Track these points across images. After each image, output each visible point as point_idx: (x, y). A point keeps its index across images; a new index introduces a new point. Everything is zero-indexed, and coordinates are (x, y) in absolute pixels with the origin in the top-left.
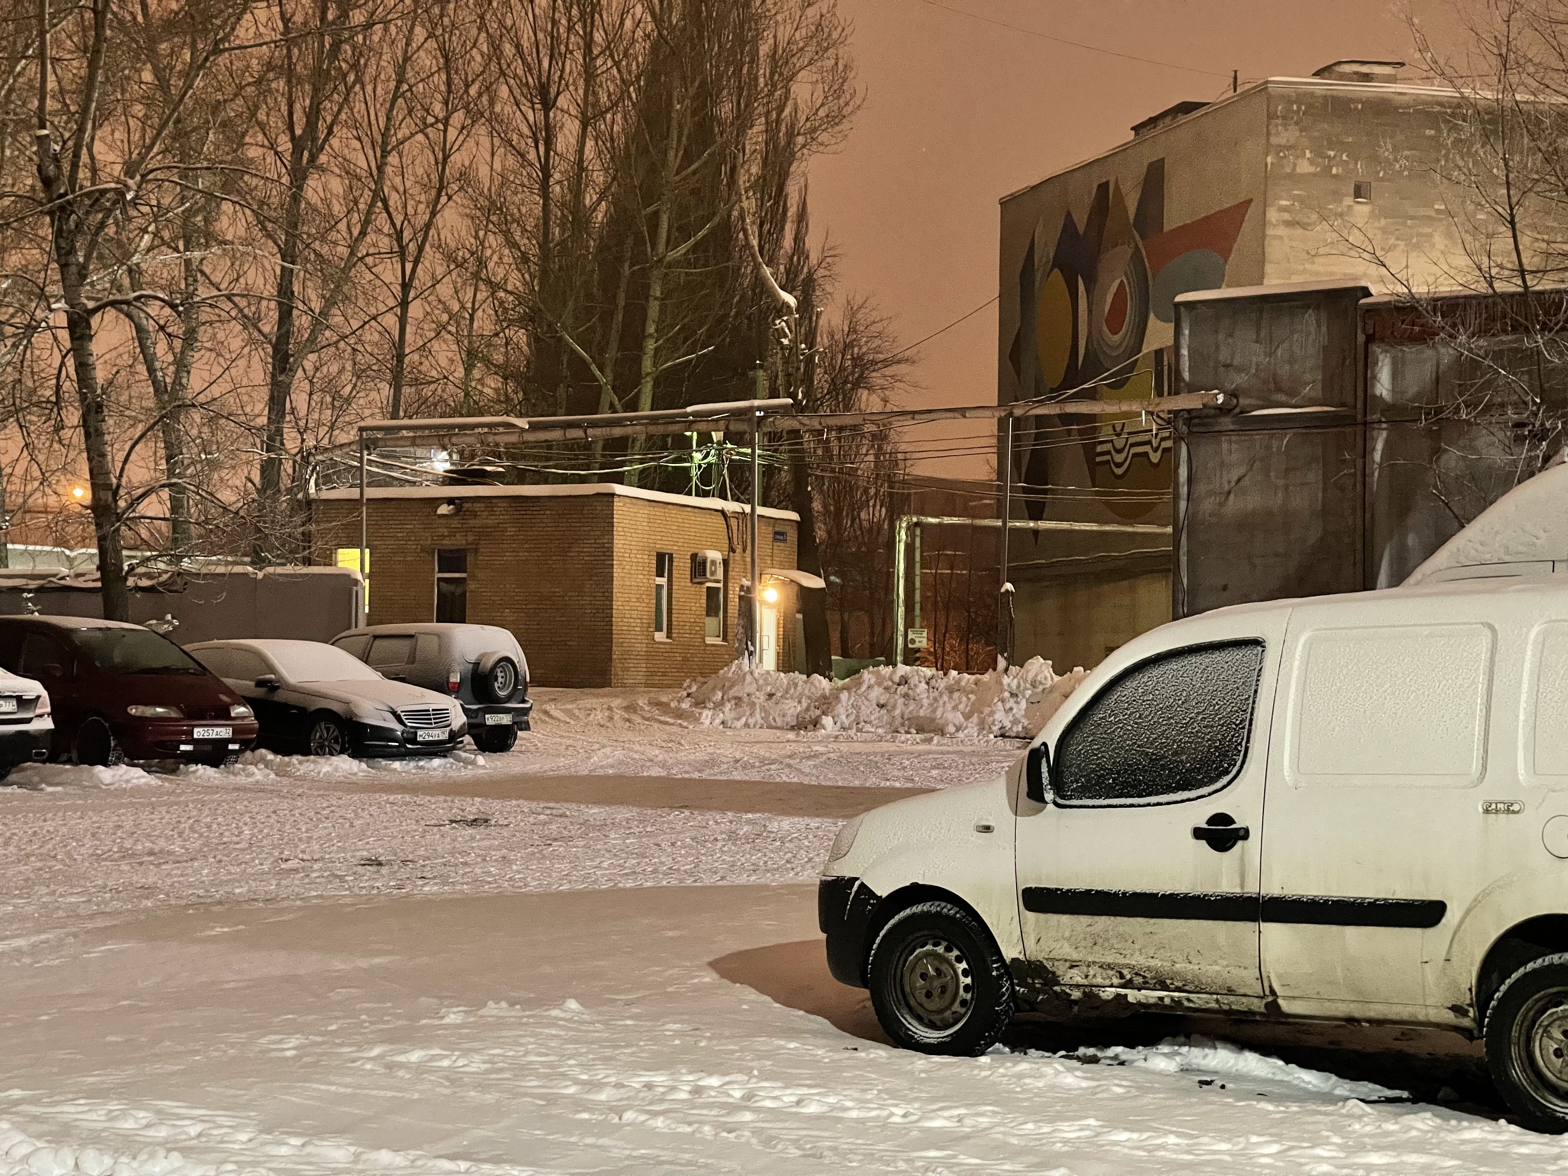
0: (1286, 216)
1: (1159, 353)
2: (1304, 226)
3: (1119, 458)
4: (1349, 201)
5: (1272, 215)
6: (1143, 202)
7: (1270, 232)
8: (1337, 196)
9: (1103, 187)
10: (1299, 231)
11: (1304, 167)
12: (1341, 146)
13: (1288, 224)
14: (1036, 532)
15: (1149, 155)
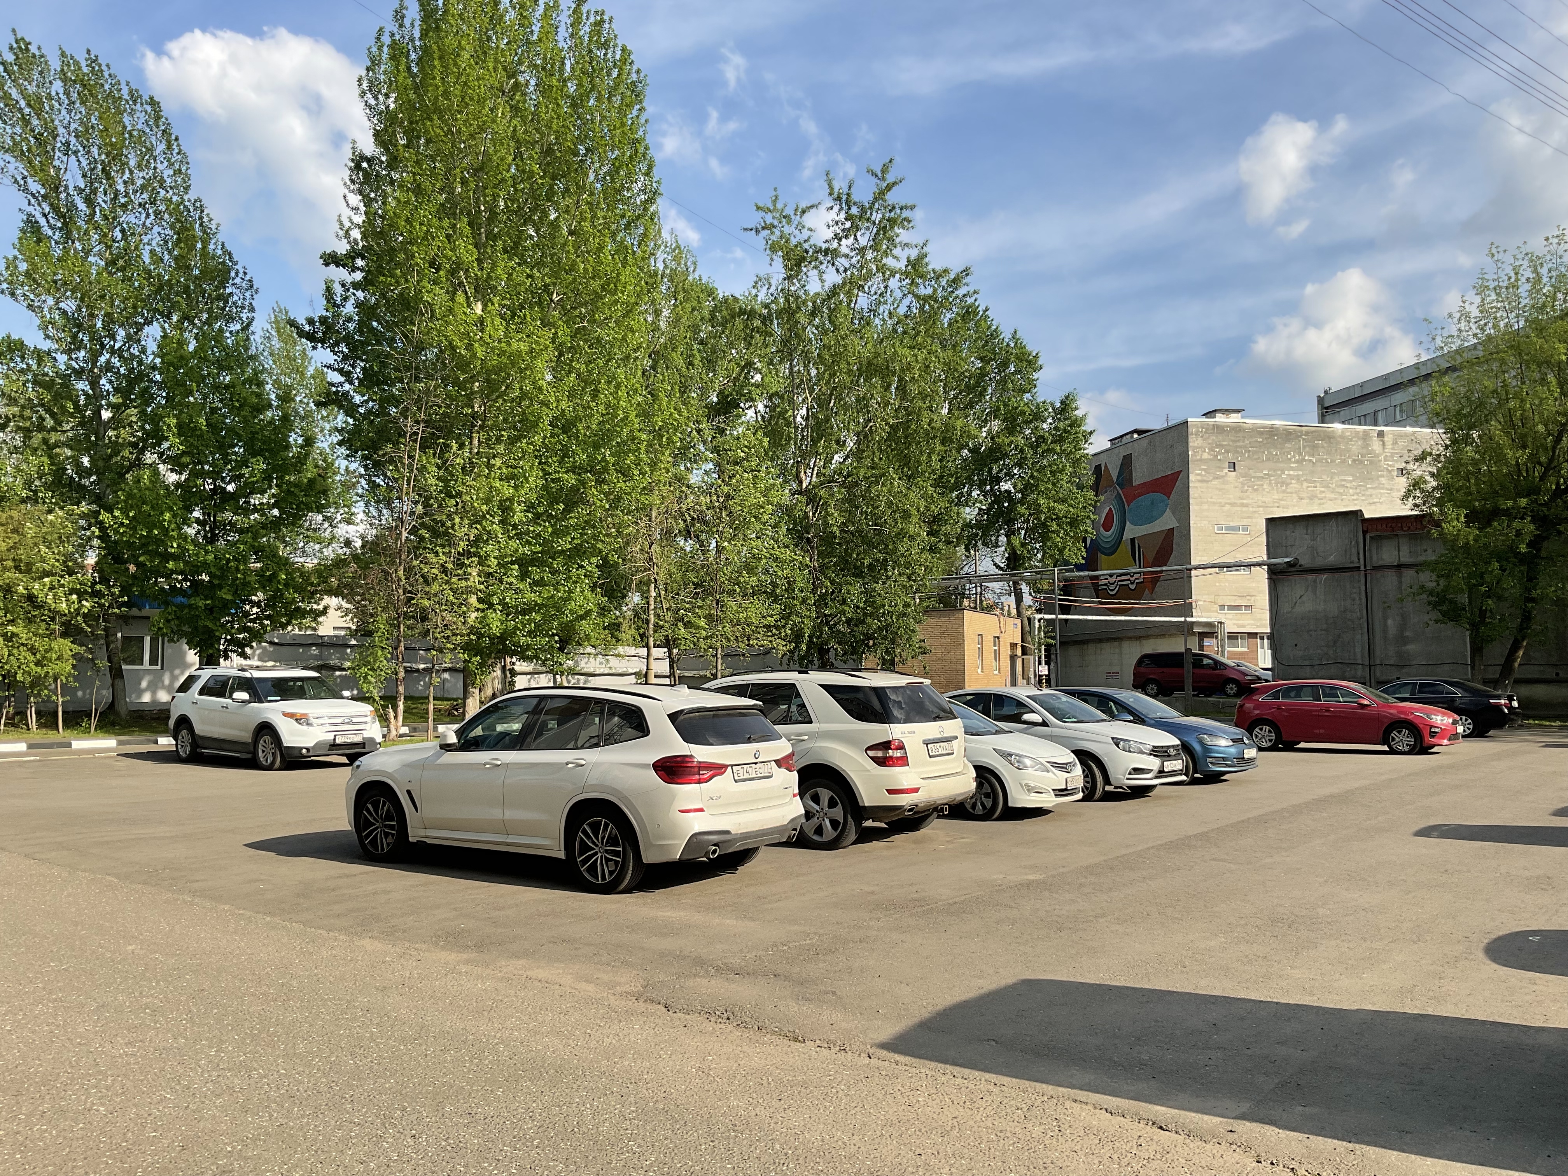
0: (1199, 478)
1: (1133, 540)
2: (1207, 482)
3: (1112, 587)
4: (1226, 470)
5: (1192, 477)
6: (1120, 474)
7: (1191, 484)
8: (1222, 469)
9: (1098, 468)
10: (1205, 484)
11: (1205, 456)
12: (1220, 446)
13: (1199, 481)
14: (1066, 620)
15: (1123, 452)
